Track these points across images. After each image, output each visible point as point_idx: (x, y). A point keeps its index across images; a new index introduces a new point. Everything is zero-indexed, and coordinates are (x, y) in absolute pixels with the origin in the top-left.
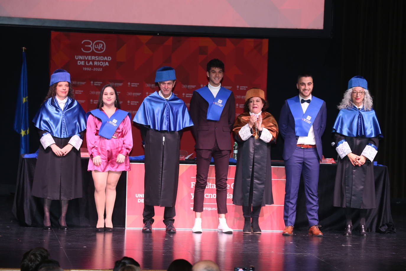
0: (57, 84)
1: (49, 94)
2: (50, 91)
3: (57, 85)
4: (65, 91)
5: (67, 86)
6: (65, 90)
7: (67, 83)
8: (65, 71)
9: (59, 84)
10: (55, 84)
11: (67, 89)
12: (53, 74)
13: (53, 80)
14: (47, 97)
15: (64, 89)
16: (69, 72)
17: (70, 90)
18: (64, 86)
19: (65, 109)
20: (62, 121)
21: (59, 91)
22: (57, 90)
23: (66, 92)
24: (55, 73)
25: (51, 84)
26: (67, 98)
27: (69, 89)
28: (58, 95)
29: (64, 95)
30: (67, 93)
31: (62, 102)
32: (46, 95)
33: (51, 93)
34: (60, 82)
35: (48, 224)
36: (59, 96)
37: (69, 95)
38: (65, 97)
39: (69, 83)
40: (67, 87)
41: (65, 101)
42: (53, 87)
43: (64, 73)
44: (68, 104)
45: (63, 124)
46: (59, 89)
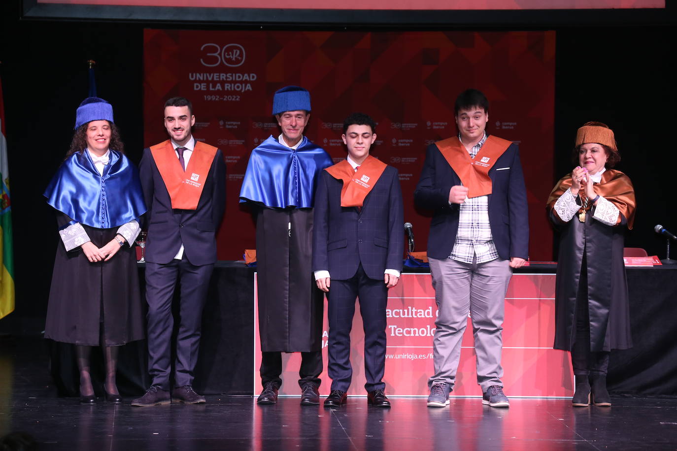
0: (87, 124)
1: (73, 146)
2: (75, 141)
3: (87, 129)
4: (103, 137)
5: (106, 128)
6: (103, 135)
7: (107, 124)
8: (101, 101)
9: (91, 125)
10: (83, 125)
11: (108, 133)
12: (79, 108)
13: (79, 119)
14: (70, 152)
15: (101, 134)
16: (109, 103)
17: (114, 137)
18: (100, 128)
19: (105, 172)
20: (100, 196)
21: (90, 138)
22: (88, 137)
23: (105, 140)
24: (83, 105)
25: (77, 126)
26: (108, 151)
27: (112, 134)
28: (91, 147)
29: (102, 146)
30: (108, 141)
31: (101, 161)
32: (69, 148)
34: (93, 121)
35: (89, 391)
36: (93, 149)
37: (112, 147)
38: (105, 150)
39: (109, 122)
40: (107, 130)
41: (105, 159)
42: (79, 133)
43: (100, 104)
44: (112, 164)
45: (101, 201)
46: (91, 134)
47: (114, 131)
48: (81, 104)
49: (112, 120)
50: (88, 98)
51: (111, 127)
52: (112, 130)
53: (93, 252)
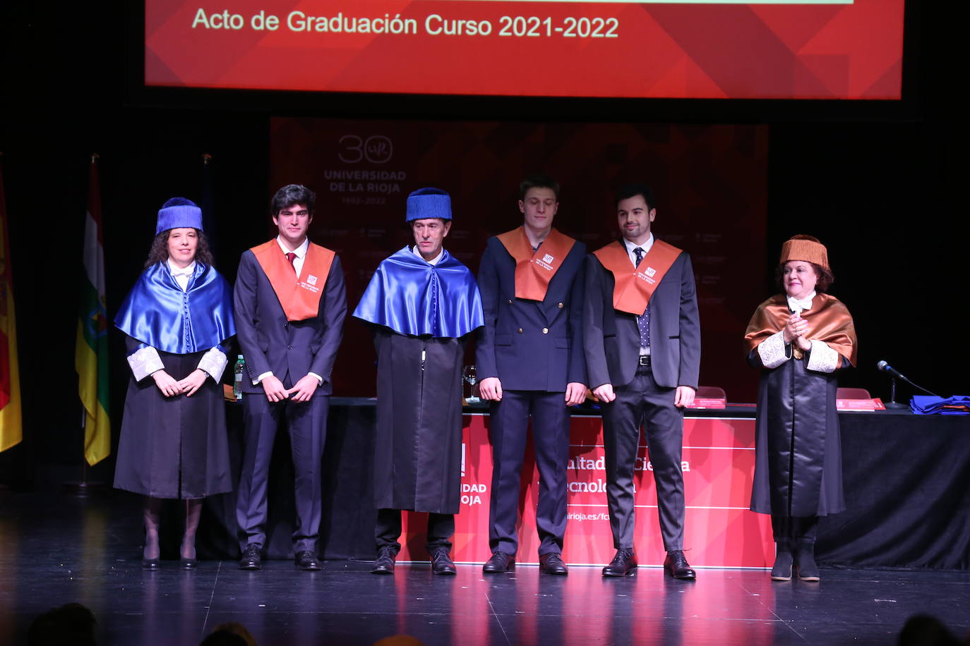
0: (169, 231)
1: (151, 255)
3: (169, 237)
4: (188, 247)
5: (191, 237)
6: (187, 245)
7: (193, 231)
8: (188, 204)
9: (174, 232)
10: (165, 232)
11: (193, 242)
12: (161, 211)
13: (161, 225)
14: (148, 262)
15: (185, 243)
16: (198, 205)
17: (201, 246)
18: (184, 236)
19: (188, 287)
20: (183, 315)
21: (173, 247)
22: (170, 246)
23: (190, 250)
24: (167, 207)
25: (157, 232)
26: (194, 263)
27: (198, 243)
28: (173, 257)
29: (185, 257)
30: (193, 252)
31: (183, 274)
32: (147, 258)
33: (158, 252)
34: (176, 228)
35: (153, 552)
36: (175, 260)
37: (198, 257)
38: (190, 262)
39: (196, 230)
40: (193, 238)
41: (190, 269)
42: (159, 240)
43: (186, 207)
44: (197, 276)
45: (184, 321)
46: (174, 243)
47: (201, 239)
48: (164, 206)
49: (199, 227)
50: (173, 199)
51: (198, 235)
52: (199, 238)
53: (167, 383)
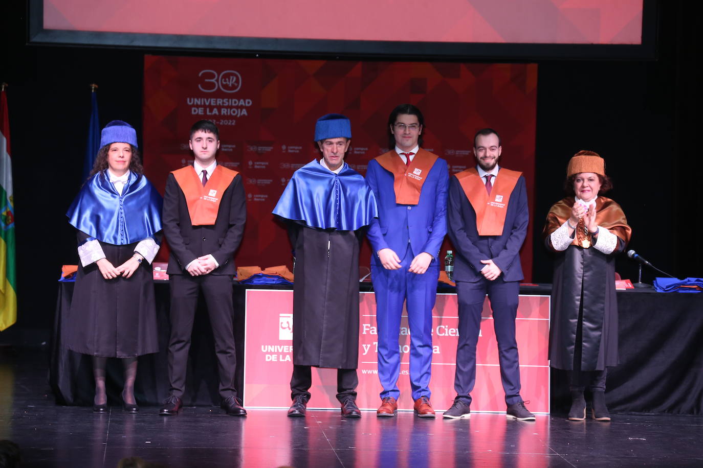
0: (109, 145)
1: (95, 166)
3: (109, 149)
4: (124, 159)
5: (126, 150)
6: (123, 157)
7: (128, 146)
8: (125, 125)
9: (113, 146)
10: (106, 146)
11: (127, 156)
12: (104, 130)
13: (104, 139)
14: (93, 171)
15: (122, 155)
16: (133, 127)
18: (121, 150)
19: (124, 192)
20: (118, 214)
21: (112, 159)
22: (110, 158)
23: (125, 162)
24: (108, 126)
26: (128, 172)
27: (132, 157)
28: (112, 167)
29: (121, 167)
30: (127, 164)
31: (119, 180)
33: (100, 164)
34: (115, 142)
35: (101, 399)
36: (114, 170)
37: (132, 167)
38: (125, 171)
39: (131, 146)
40: (127, 152)
41: (125, 177)
42: (100, 153)
43: (124, 127)
44: (131, 183)
45: (120, 219)
46: (113, 157)
47: (134, 154)
48: (106, 126)
49: (134, 144)
50: (114, 121)
51: (132, 150)
52: (133, 153)
53: (108, 270)
